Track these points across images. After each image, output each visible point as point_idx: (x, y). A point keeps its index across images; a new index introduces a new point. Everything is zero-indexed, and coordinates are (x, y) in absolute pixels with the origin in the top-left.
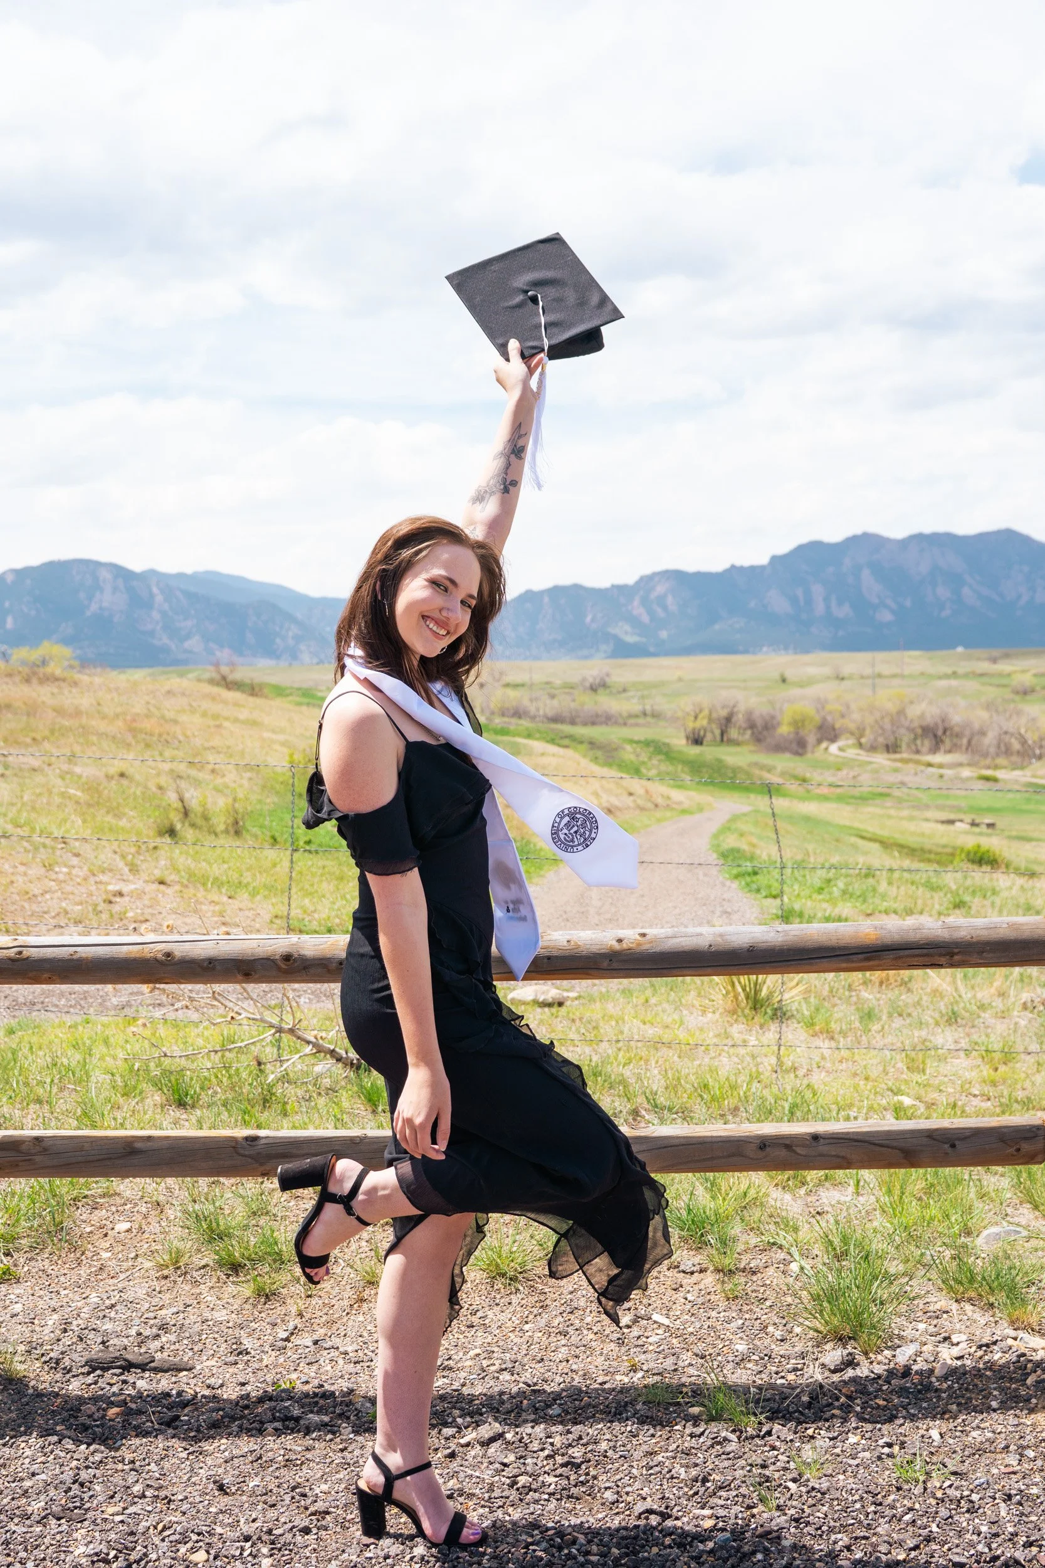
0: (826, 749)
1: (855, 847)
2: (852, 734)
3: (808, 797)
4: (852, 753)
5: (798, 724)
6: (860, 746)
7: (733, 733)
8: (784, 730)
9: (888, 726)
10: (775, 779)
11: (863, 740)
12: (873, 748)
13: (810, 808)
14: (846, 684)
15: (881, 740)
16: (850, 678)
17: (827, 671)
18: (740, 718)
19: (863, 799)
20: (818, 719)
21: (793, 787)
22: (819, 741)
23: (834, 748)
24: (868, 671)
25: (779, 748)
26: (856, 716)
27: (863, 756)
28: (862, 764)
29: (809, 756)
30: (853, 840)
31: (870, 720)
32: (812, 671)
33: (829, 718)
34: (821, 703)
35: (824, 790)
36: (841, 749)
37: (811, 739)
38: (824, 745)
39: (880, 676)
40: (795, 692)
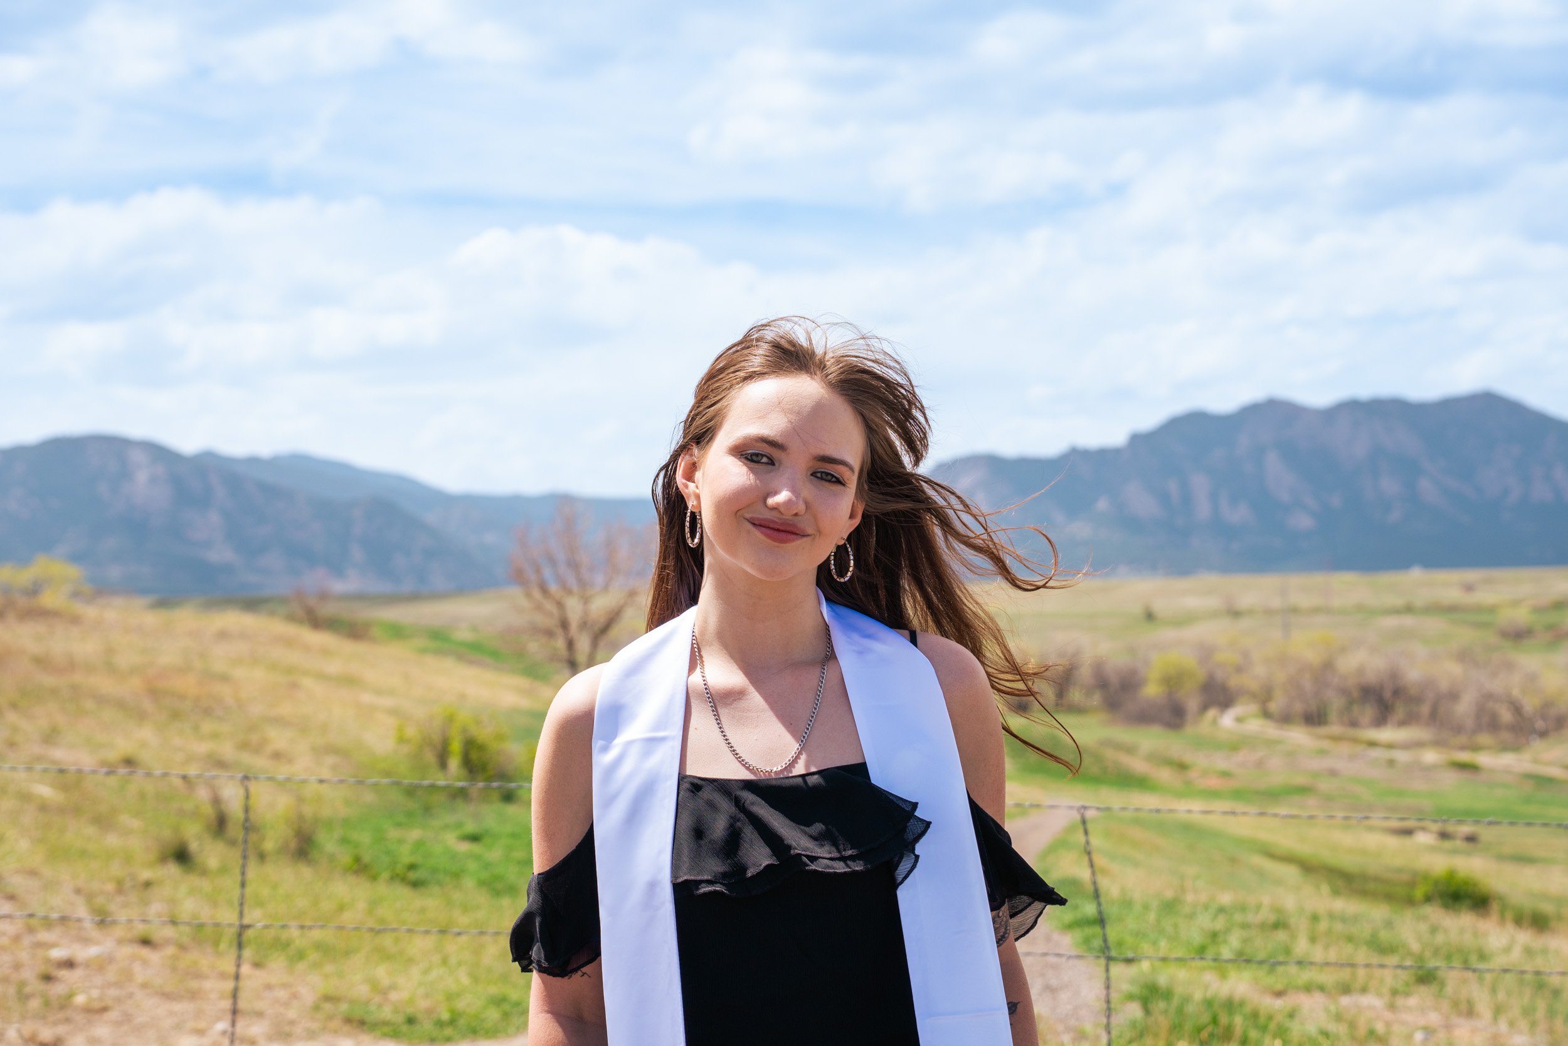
0: (1215, 722)
1: (1261, 874)
2: (1253, 696)
3: (1189, 791)
4: (1255, 725)
5: (1173, 681)
6: (1266, 714)
7: (1076, 695)
8: (1152, 690)
9: (1308, 685)
10: (1138, 765)
11: (1273, 706)
12: (1285, 719)
13: (1190, 809)
14: (1245, 623)
15: (1298, 707)
16: (1250, 612)
17: (1213, 602)
18: (1085, 673)
19: (1272, 795)
20: (1201, 675)
21: (1164, 775)
22: (1205, 708)
23: (1228, 720)
24: (1276, 603)
25: (1144, 717)
26: (1260, 670)
27: (1271, 730)
28: (1271, 743)
29: (1190, 730)
30: (1258, 860)
31: (1280, 677)
32: (1193, 602)
33: (1220, 675)
34: (1206, 652)
35: (1213, 782)
36: (1239, 720)
37: (1192, 704)
38: (1212, 713)
39: (1294, 610)
40: (1167, 634)
